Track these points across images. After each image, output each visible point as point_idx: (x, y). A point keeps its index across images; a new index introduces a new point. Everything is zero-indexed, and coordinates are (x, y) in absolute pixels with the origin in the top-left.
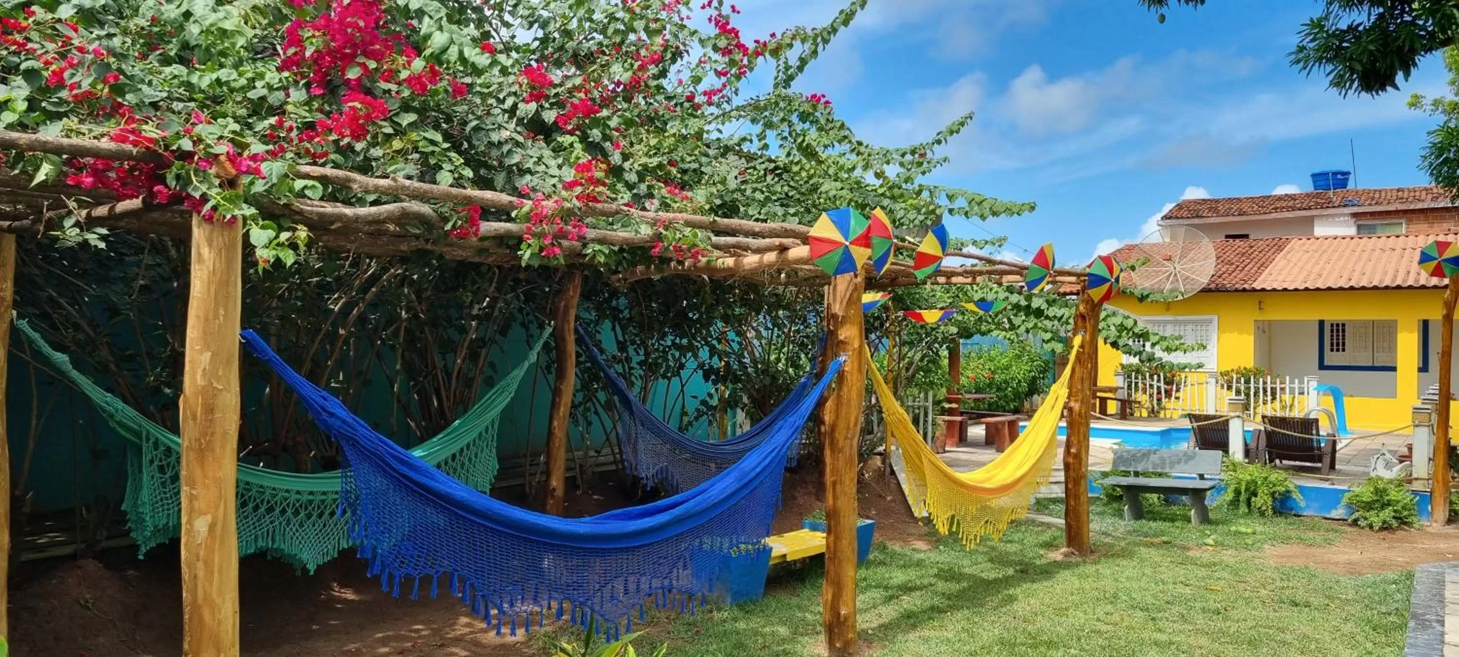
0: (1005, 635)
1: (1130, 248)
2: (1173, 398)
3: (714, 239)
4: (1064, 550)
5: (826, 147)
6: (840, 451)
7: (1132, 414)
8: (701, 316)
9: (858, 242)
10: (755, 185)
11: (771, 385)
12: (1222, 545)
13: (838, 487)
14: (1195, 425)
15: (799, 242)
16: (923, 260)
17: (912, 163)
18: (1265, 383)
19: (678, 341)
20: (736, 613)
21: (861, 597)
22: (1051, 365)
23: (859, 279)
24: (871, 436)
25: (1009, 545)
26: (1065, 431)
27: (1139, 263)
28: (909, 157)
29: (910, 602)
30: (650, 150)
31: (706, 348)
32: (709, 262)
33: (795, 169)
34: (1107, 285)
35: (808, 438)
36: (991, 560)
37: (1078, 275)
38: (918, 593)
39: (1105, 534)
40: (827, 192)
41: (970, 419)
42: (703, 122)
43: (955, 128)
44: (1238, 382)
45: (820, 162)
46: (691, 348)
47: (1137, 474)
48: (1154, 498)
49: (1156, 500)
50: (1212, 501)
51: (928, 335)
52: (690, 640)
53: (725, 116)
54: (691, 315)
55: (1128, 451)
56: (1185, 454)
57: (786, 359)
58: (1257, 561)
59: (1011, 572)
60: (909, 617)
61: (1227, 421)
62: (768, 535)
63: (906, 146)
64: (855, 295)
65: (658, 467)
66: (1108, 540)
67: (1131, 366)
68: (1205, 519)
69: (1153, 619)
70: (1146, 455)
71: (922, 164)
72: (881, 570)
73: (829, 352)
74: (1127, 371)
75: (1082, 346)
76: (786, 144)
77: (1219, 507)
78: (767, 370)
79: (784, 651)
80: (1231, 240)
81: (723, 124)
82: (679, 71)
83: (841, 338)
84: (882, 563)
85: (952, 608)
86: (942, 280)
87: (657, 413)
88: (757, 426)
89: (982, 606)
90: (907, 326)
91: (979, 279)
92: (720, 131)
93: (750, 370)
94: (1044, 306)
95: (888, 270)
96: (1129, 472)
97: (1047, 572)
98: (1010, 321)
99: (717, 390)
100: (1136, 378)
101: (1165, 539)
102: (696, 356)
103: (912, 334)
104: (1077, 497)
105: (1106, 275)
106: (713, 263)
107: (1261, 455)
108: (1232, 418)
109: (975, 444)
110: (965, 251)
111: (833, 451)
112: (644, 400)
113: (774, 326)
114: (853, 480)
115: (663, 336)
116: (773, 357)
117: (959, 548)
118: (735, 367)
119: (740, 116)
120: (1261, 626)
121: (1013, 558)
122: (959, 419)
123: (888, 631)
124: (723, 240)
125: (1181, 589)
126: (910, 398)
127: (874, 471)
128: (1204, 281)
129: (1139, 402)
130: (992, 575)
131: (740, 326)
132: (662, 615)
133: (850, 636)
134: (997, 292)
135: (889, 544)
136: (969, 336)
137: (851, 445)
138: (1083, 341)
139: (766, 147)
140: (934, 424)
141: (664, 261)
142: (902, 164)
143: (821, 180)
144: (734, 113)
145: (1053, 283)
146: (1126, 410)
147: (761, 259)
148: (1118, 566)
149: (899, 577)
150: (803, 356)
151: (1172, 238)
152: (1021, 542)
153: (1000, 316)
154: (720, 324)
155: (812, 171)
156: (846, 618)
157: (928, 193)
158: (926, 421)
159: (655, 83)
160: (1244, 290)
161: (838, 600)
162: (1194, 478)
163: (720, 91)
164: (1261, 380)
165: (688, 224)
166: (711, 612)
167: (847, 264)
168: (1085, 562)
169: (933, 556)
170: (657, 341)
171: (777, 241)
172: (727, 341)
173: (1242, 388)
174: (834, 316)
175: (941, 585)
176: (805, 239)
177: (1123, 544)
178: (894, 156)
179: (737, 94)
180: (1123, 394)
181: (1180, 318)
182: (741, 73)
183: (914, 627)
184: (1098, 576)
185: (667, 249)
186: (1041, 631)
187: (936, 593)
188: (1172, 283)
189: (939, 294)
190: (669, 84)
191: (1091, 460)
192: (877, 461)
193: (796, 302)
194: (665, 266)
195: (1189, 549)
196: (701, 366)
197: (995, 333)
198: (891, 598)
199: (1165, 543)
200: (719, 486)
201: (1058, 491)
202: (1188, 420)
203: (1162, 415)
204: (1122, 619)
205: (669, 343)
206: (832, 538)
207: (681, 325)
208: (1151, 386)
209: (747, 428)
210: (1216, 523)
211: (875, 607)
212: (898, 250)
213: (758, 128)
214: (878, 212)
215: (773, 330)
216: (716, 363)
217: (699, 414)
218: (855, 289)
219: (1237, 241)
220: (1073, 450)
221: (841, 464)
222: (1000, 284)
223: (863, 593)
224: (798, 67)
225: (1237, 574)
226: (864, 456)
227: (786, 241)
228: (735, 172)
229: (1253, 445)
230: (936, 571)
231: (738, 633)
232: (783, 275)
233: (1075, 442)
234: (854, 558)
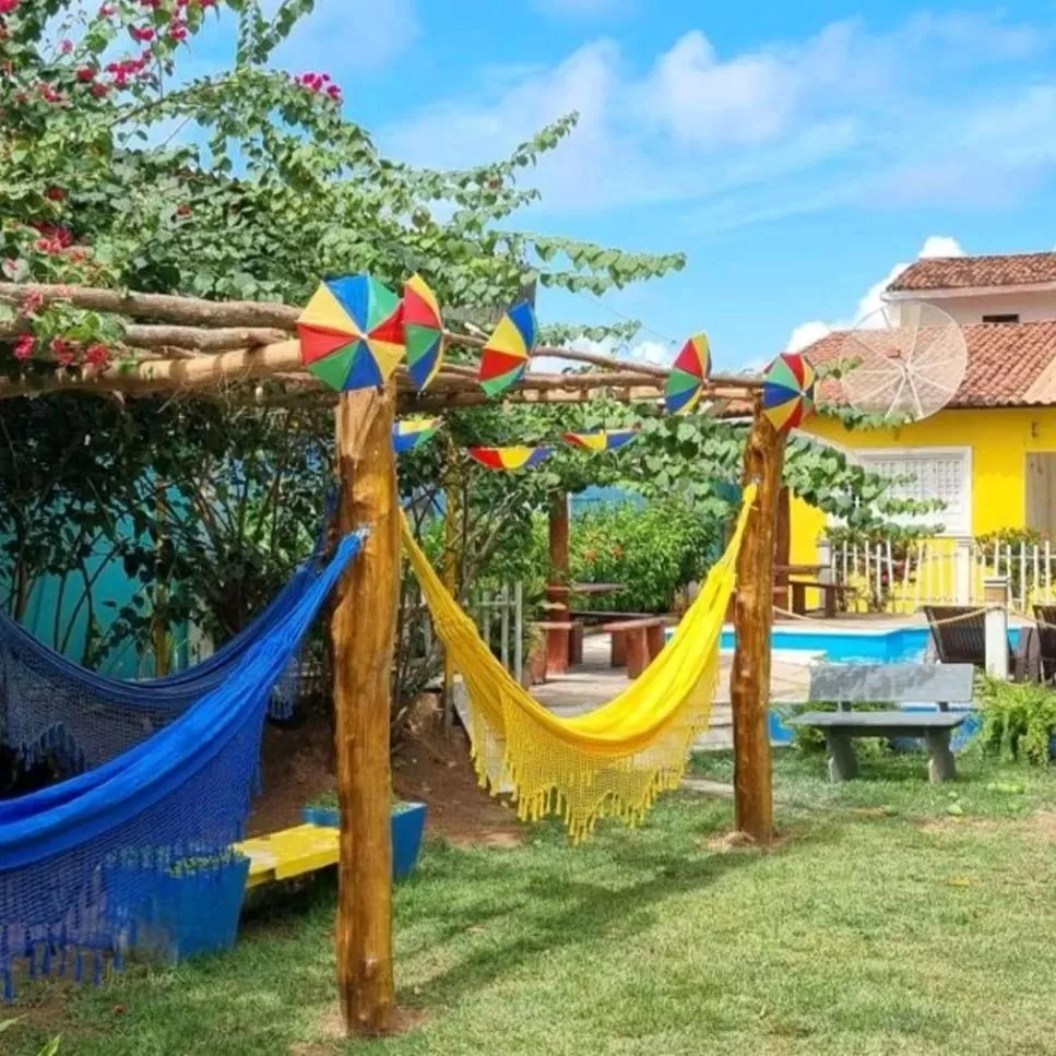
0: (636, 981)
1: (839, 338)
2: (905, 582)
3: (132, 329)
4: (733, 835)
5: (327, 172)
6: (361, 690)
7: (843, 609)
8: (118, 461)
9: (380, 334)
10: (205, 235)
11: (246, 578)
12: (974, 813)
13: (359, 751)
14: (935, 623)
15: (282, 333)
16: (496, 363)
17: (477, 197)
18: (1041, 552)
19: (77, 506)
20: (190, 974)
21: (404, 933)
22: (716, 532)
23: (386, 398)
24: (420, 661)
25: (646, 833)
26: (732, 640)
27: (847, 365)
28: (472, 187)
29: (483, 937)
30: (11, 171)
31: (129, 519)
32: (124, 368)
33: (276, 206)
34: (795, 402)
35: (312, 667)
36: (618, 859)
37: (750, 386)
38: (498, 920)
39: (798, 805)
40: (332, 247)
41: (586, 625)
42: (110, 120)
43: (548, 139)
44: (1002, 552)
45: (319, 196)
46: (101, 518)
47: (847, 706)
48: (873, 743)
49: (876, 746)
50: (959, 744)
51: (511, 487)
52: (108, 1026)
53: (151, 110)
54: (99, 460)
55: (832, 670)
56: (920, 670)
57: (274, 533)
58: (1024, 836)
59: (648, 876)
60: (482, 962)
61: (982, 616)
62: (239, 839)
63: (470, 167)
64: (380, 424)
65: (46, 729)
66: (803, 814)
67: (841, 530)
68: (949, 773)
69: (867, 938)
70: (862, 673)
71: (495, 198)
72: (436, 887)
73: (345, 521)
74: (836, 540)
75: (757, 503)
76: (260, 162)
77: (970, 754)
78: (238, 555)
79: (271, 1033)
80: (991, 325)
81: (148, 123)
82: (64, 27)
83: (359, 497)
84: (439, 874)
85: (552, 942)
86: (531, 395)
87: (44, 634)
88: (224, 650)
89: (601, 934)
90: (476, 472)
91: (592, 393)
92: (143, 136)
93: (208, 553)
94: (698, 438)
95: (436, 380)
96: (835, 704)
97: (705, 873)
98: (643, 464)
99: (150, 591)
100: (850, 550)
101: (889, 808)
102: (110, 533)
103: (485, 486)
104: (752, 749)
105: (794, 386)
106: (132, 371)
107: (1033, 669)
108: (989, 610)
109: (595, 667)
110: (567, 347)
111: (347, 687)
112: (18, 616)
113: (249, 476)
114: (381, 738)
115: (49, 498)
116: (249, 531)
117: (566, 842)
118: (182, 549)
119: (178, 110)
120: (1026, 938)
121: (653, 853)
122: (567, 626)
123: (446, 986)
124: (147, 330)
125: (910, 887)
126: (486, 595)
127: (427, 719)
128: (949, 389)
129: (854, 589)
130: (618, 884)
131: (190, 477)
132: (56, 988)
133: (384, 999)
134: (622, 415)
135: (450, 841)
136: (579, 487)
137: (379, 681)
138: (758, 494)
139: (226, 164)
140: (526, 636)
141: (45, 367)
142: (461, 199)
143: (323, 226)
144: (166, 105)
145: (712, 398)
146: (835, 602)
147: (218, 362)
148: (816, 856)
149: (467, 895)
150: (301, 527)
151: (905, 320)
152: (666, 825)
153: (628, 456)
154: (152, 475)
155: (305, 211)
156: (376, 970)
157: (505, 245)
158: (512, 632)
159: (20, 48)
160: (1010, 405)
161: (363, 942)
162: (933, 710)
163: (140, 65)
164: (1036, 548)
165: (79, 303)
166: (144, 975)
167: (365, 371)
168: (765, 853)
169: (525, 858)
170: (41, 506)
171: (243, 333)
172: (167, 505)
173: (1009, 562)
174: (345, 462)
175: (536, 906)
176: (292, 328)
177: (824, 820)
178: (448, 184)
179: (170, 73)
180: (829, 577)
181: (916, 451)
182: (176, 35)
183: (491, 976)
184: (785, 873)
185: (46, 346)
186: (692, 970)
187: (526, 919)
188: (903, 394)
189: (529, 418)
190: (47, 48)
191: (774, 686)
192: (432, 703)
193: (285, 435)
194: (46, 376)
195: (923, 823)
196: (121, 548)
197: (622, 484)
198: (453, 931)
199: (889, 815)
200: (147, 761)
201: (725, 740)
202: (924, 615)
203: (889, 609)
204: (820, 942)
205: (62, 511)
206: (349, 838)
207: (81, 476)
208: (873, 562)
209: (207, 653)
210: (966, 779)
211: (425, 948)
212: (455, 347)
213: (212, 132)
214: (416, 283)
215: (246, 484)
216: (147, 542)
217: (120, 634)
218: (380, 414)
219: (1001, 325)
220: (746, 673)
221: (362, 712)
222: (626, 402)
223: (405, 926)
224: (279, 26)
225: (993, 858)
226: (404, 695)
227: (261, 332)
228: (173, 209)
229: (1020, 653)
230: (527, 881)
231: (190, 1009)
232: (259, 391)
233: (748, 660)
234: (387, 870)
